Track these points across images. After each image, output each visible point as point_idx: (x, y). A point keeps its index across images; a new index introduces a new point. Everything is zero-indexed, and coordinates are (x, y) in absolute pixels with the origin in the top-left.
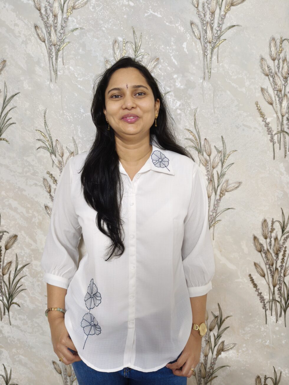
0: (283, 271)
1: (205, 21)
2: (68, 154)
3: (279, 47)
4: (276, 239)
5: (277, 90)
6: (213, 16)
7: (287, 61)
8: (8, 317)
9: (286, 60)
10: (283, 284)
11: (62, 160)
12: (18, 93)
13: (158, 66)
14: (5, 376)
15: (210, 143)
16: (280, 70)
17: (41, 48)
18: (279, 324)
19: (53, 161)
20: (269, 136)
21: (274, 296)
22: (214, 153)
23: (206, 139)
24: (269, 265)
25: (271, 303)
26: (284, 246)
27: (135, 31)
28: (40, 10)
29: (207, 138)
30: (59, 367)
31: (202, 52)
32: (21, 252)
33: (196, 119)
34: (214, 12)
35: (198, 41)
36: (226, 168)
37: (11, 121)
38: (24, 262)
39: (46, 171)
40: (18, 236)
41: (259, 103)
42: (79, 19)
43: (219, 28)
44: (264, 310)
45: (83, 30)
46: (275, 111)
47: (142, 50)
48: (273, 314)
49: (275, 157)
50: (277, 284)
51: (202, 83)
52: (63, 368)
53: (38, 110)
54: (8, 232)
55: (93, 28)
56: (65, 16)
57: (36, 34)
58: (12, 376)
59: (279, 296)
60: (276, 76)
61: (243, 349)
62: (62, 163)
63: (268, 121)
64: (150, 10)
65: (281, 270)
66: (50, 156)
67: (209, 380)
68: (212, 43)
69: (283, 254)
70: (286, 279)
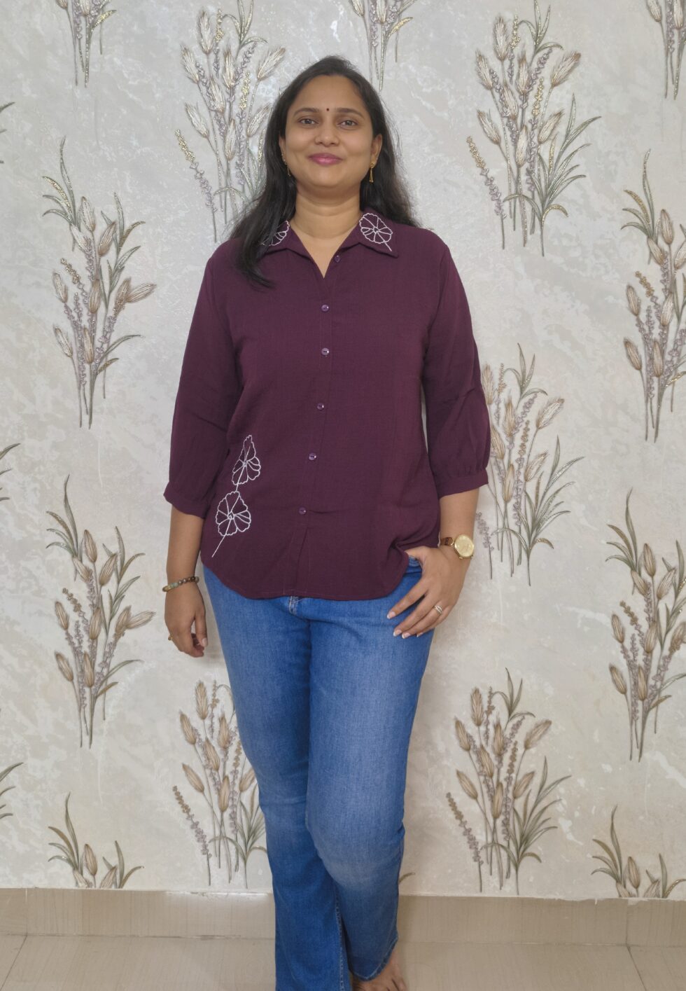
0: (522, 471)
2: (105, 226)
3: (511, 36)
4: (508, 405)
5: (508, 117)
7: (527, 63)
9: (525, 60)
10: (523, 496)
11: (92, 238)
12: (10, 104)
13: (282, 64)
16: (514, 78)
17: (60, 20)
18: (517, 578)
19: (74, 239)
20: (495, 202)
21: (506, 523)
24: (496, 457)
26: (525, 419)
30: (68, 665)
31: (366, 41)
35: (360, 19)
38: (8, 440)
39: (58, 259)
41: (474, 141)
44: (488, 551)
46: (504, 156)
47: (252, 32)
48: (503, 558)
49: (506, 244)
50: (512, 496)
52: (77, 668)
53: (49, 138)
59: (516, 520)
60: (505, 89)
62: (92, 244)
63: (490, 175)
65: (519, 469)
66: (68, 229)
68: (386, 23)
69: (523, 437)
70: (531, 488)
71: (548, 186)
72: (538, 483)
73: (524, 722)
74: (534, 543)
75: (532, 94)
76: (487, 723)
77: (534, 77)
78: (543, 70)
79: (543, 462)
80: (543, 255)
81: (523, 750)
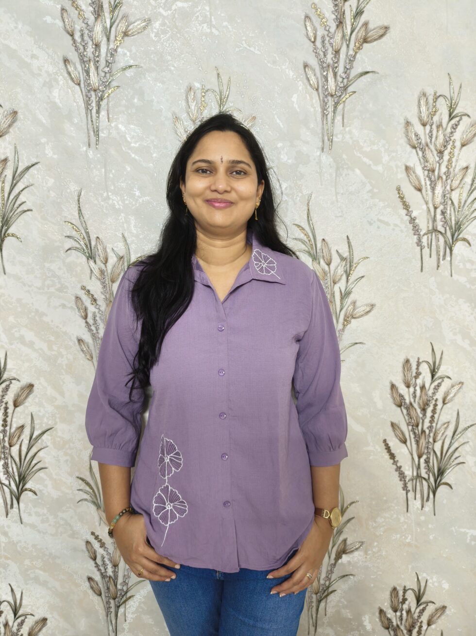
0: (432, 435)
1: (326, 63)
2: (115, 259)
3: (431, 107)
4: (423, 388)
5: (428, 170)
6: (337, 56)
7: (442, 128)
8: (17, 511)
9: (442, 126)
10: (432, 453)
11: (105, 269)
12: (36, 163)
14: (12, 602)
15: (330, 246)
16: (433, 139)
17: (74, 93)
18: (425, 511)
19: (91, 270)
20: (416, 237)
21: (419, 472)
22: (336, 260)
23: (324, 240)
24: (413, 426)
25: (414, 481)
26: (435, 398)
27: (221, 74)
28: (72, 35)
29: (326, 239)
30: (97, 585)
31: (320, 110)
32: (39, 411)
33: (310, 210)
34: (339, 50)
35: (315, 93)
36: (353, 283)
37: (24, 207)
38: (44, 425)
39: (79, 286)
40: (35, 386)
41: (402, 189)
42: (134, 50)
43: (346, 75)
44: (405, 492)
45: (140, 69)
46: (425, 201)
47: (230, 103)
48: (417, 497)
49: (423, 268)
50: (423, 453)
51: (320, 156)
52: (104, 587)
53: (68, 191)
54: (18, 380)
55: (155, 67)
56: (111, 46)
57: (66, 72)
58: (24, 602)
59: (426, 470)
60: (426, 148)
61: (374, 550)
62: (105, 274)
63: (413, 215)
64: (244, 42)
65: (429, 433)
66: (86, 262)
67: (323, 596)
68: (335, 96)
69: (433, 410)
70: (437, 447)
71: (457, 223)
72: (443, 443)
73: (428, 607)
74: (439, 485)
75: (446, 153)
76: (402, 610)
77: (448, 139)
78: (455, 134)
79: (446, 428)
80: (451, 276)
81: (426, 627)
